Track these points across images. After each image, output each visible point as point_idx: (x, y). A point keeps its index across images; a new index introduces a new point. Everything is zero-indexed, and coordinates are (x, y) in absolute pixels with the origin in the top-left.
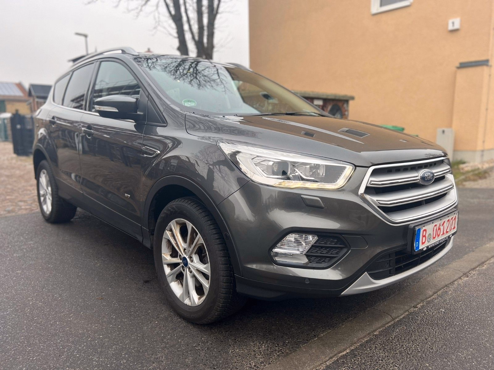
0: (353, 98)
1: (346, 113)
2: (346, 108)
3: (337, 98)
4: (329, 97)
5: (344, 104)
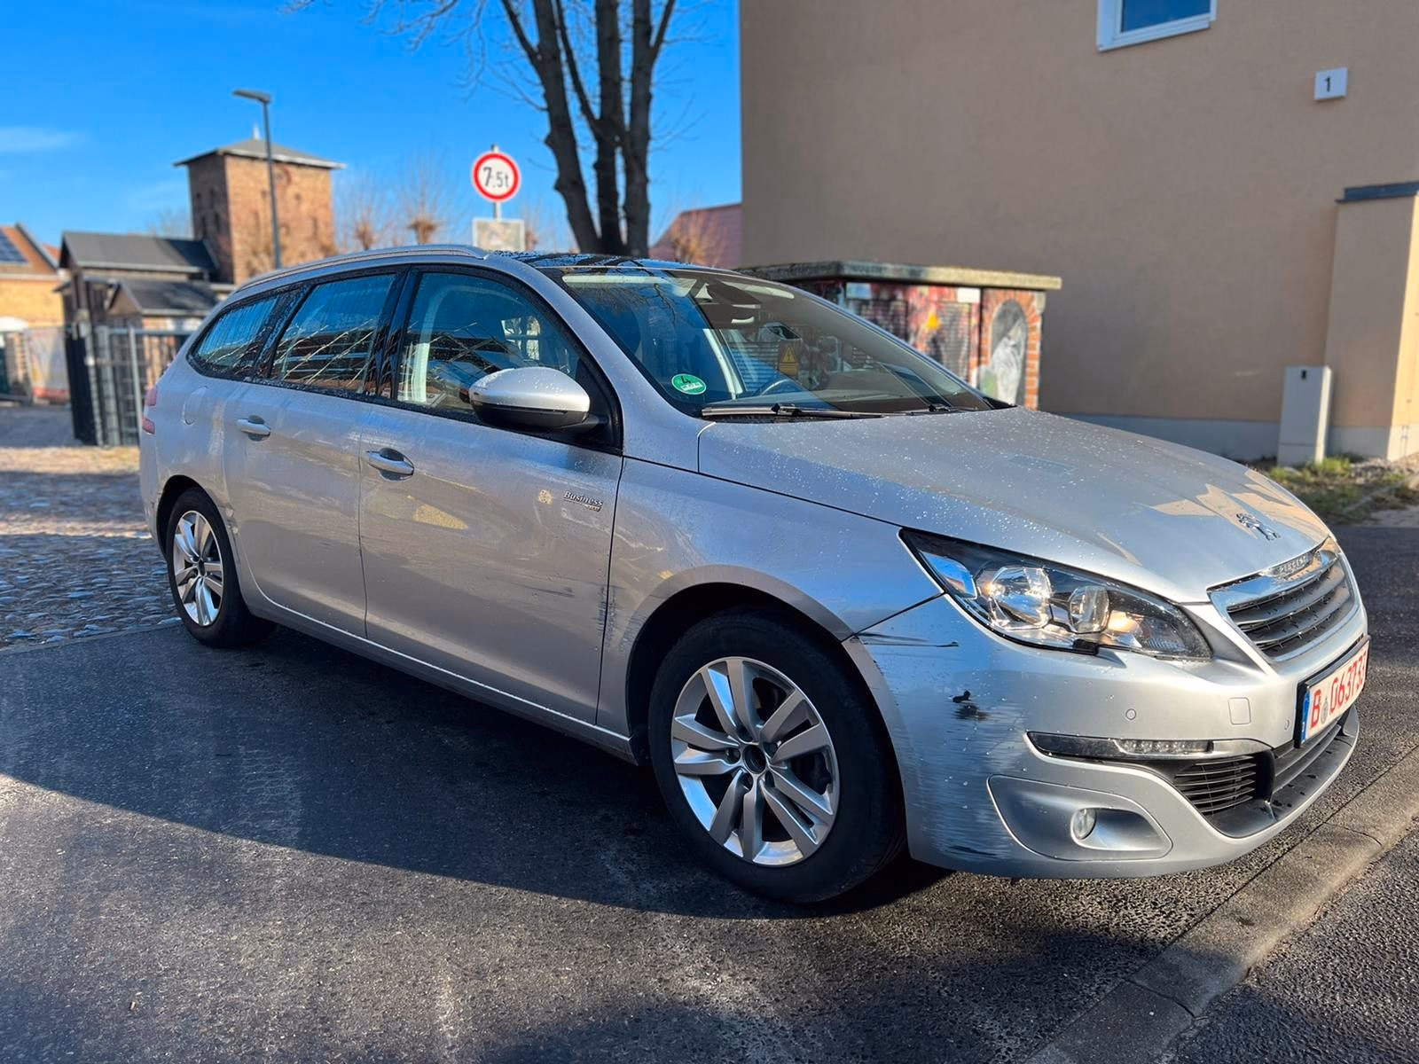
2: (1038, 312)
3: (1017, 284)
4: (998, 282)
5: (1032, 299)
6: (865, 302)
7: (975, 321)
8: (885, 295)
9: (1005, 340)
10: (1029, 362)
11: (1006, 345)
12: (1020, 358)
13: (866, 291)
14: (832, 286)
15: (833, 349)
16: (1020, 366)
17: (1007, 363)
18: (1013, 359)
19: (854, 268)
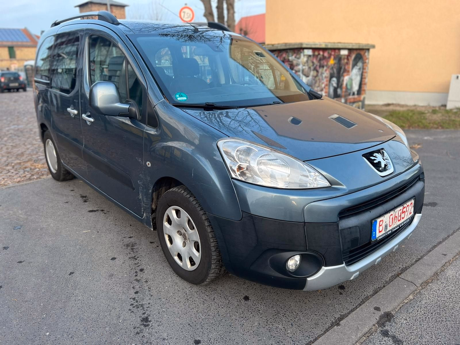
0: (373, 47)
1: (367, 61)
2: (367, 57)
3: (361, 47)
4: (354, 47)
5: (365, 52)
6: (310, 56)
7: (346, 61)
8: (316, 53)
9: (356, 67)
10: (364, 74)
11: (356, 69)
12: (360, 73)
13: (309, 52)
14: (299, 51)
15: (299, 71)
16: (361, 76)
17: (356, 75)
18: (358, 73)
19: (307, 45)
